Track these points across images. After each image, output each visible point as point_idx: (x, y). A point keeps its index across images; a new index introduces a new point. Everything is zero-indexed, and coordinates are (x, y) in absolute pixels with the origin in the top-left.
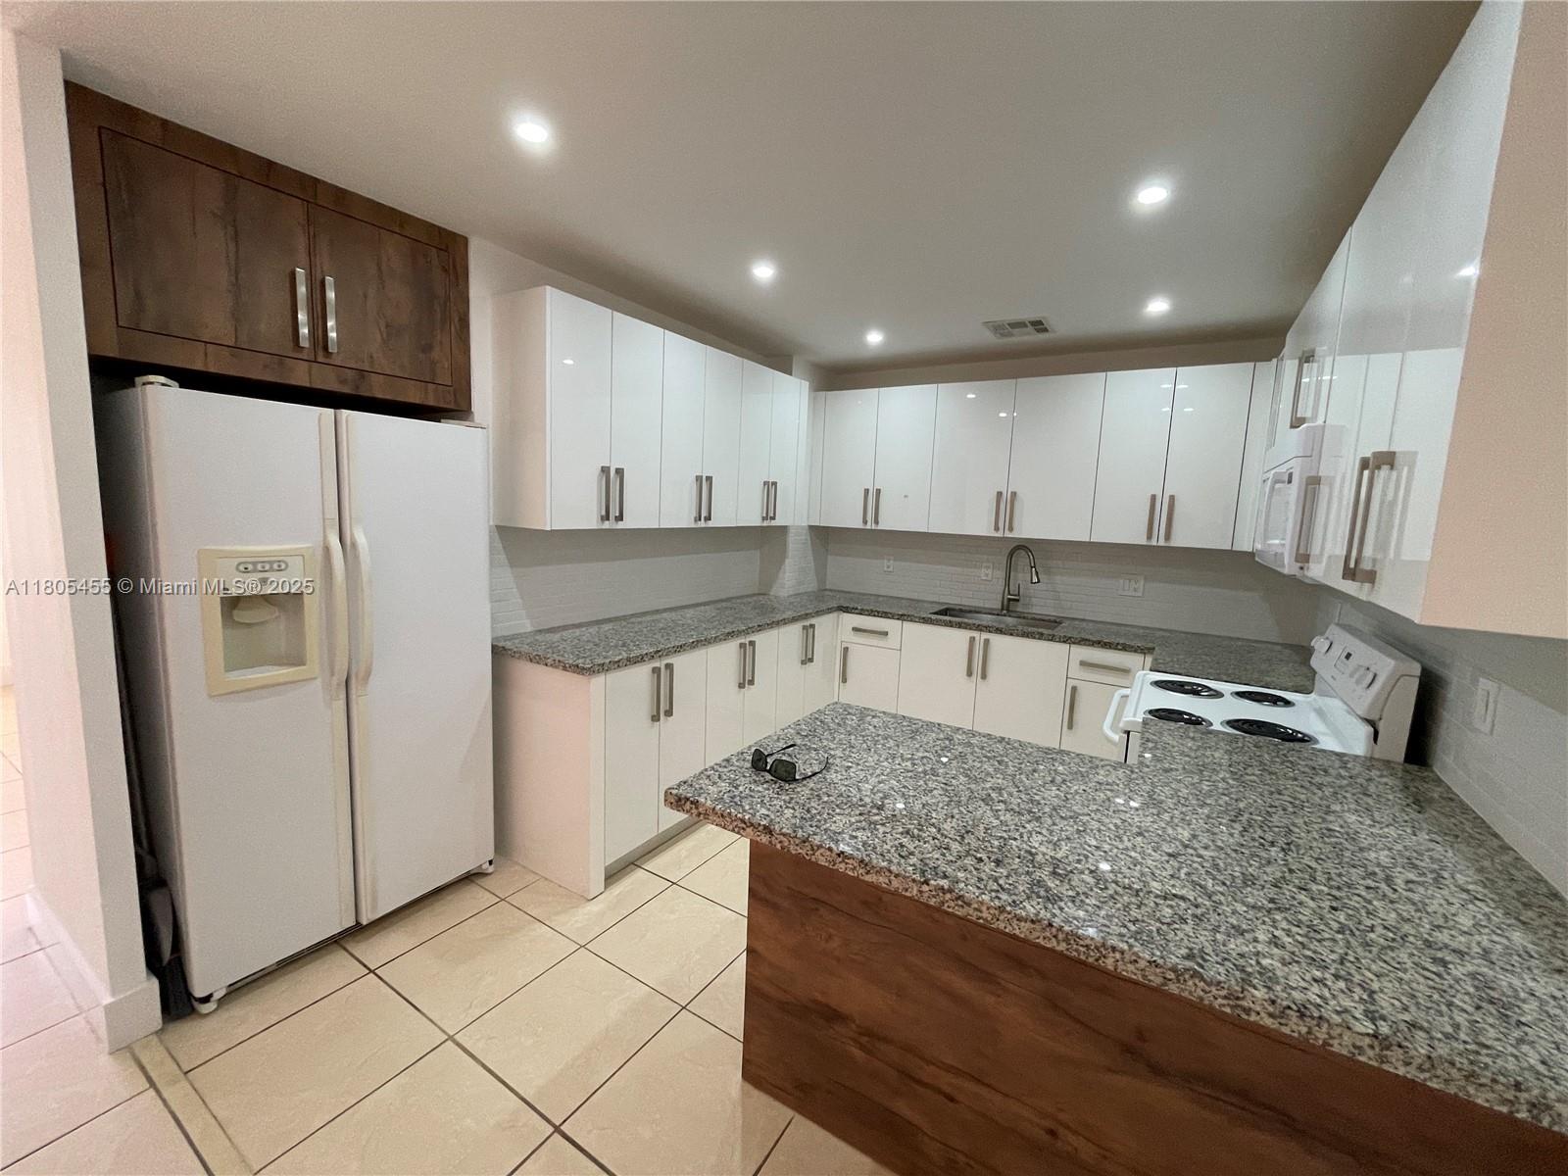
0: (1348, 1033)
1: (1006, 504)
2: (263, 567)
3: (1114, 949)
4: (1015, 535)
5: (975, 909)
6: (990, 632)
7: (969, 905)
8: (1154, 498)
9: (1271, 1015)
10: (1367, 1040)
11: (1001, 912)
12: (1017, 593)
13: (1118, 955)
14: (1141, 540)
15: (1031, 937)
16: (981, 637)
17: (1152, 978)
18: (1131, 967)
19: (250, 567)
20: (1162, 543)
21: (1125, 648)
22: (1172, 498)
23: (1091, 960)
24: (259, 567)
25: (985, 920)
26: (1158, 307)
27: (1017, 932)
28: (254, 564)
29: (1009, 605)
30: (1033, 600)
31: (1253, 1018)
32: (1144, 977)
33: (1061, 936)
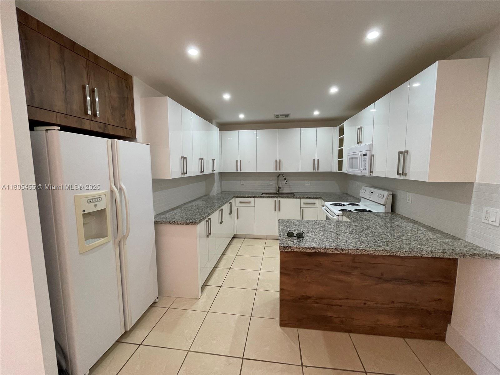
0: (438, 253)
1: (278, 163)
2: (95, 201)
3: (399, 251)
4: (281, 171)
5: (370, 252)
6: (280, 198)
7: (368, 251)
8: (314, 160)
9: (427, 254)
10: (441, 253)
11: (375, 251)
12: (280, 187)
13: (400, 252)
14: (311, 170)
15: (382, 254)
16: (277, 200)
17: (406, 254)
18: (402, 254)
19: (91, 201)
20: (317, 171)
21: (314, 198)
22: (318, 160)
23: (394, 255)
24: (94, 201)
25: (372, 253)
26: (316, 113)
27: (379, 254)
28: (92, 199)
29: (278, 189)
30: (284, 188)
31: (424, 256)
32: (405, 255)
33: (388, 252)
